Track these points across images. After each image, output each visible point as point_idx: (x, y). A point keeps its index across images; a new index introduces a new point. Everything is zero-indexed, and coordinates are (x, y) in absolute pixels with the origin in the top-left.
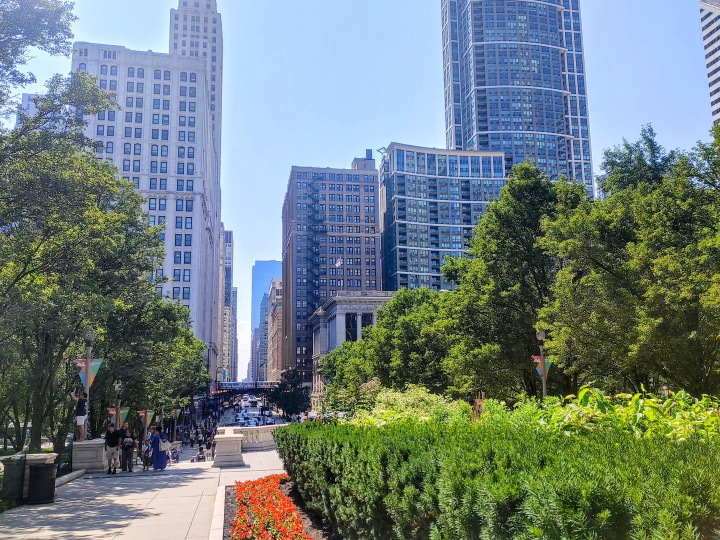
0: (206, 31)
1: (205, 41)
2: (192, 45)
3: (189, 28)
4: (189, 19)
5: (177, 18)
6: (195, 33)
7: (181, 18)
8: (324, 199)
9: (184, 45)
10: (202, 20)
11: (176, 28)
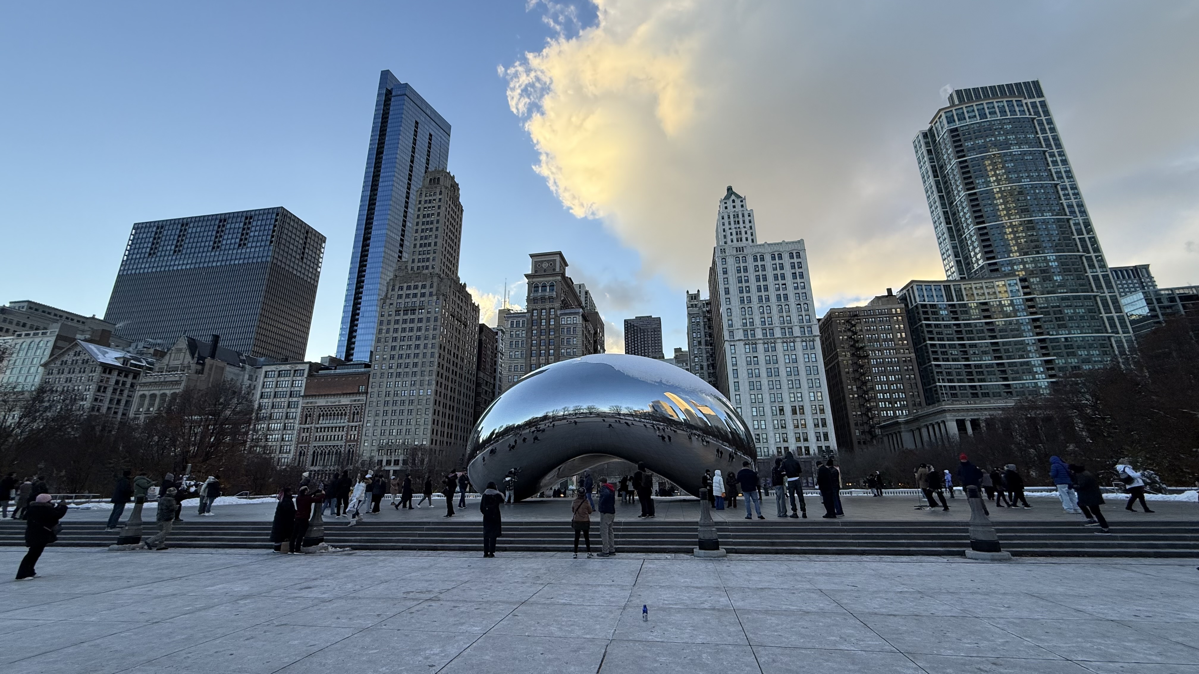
0: (744, 222)
1: (746, 229)
2: (737, 234)
3: (732, 223)
4: (732, 217)
5: (723, 218)
6: (738, 226)
7: (726, 217)
8: (861, 330)
9: (731, 234)
10: (740, 216)
11: (724, 225)
